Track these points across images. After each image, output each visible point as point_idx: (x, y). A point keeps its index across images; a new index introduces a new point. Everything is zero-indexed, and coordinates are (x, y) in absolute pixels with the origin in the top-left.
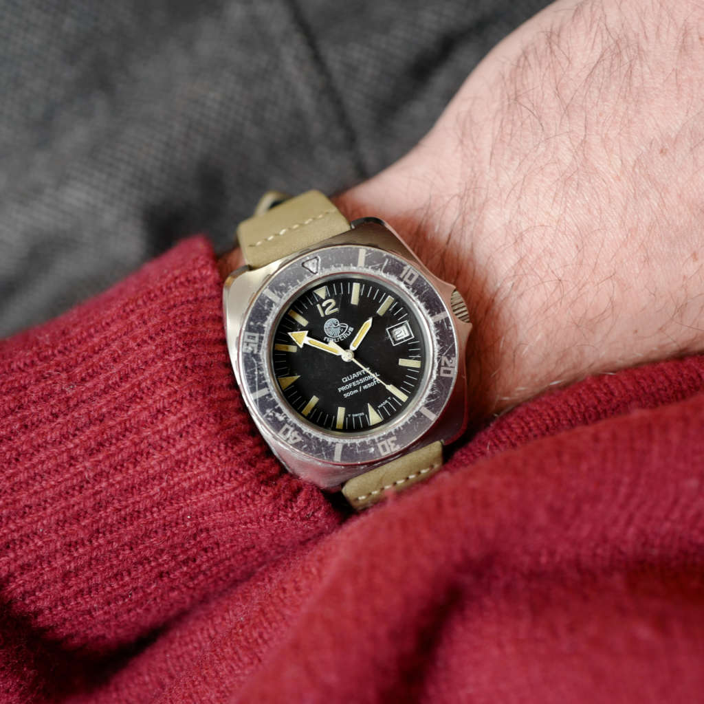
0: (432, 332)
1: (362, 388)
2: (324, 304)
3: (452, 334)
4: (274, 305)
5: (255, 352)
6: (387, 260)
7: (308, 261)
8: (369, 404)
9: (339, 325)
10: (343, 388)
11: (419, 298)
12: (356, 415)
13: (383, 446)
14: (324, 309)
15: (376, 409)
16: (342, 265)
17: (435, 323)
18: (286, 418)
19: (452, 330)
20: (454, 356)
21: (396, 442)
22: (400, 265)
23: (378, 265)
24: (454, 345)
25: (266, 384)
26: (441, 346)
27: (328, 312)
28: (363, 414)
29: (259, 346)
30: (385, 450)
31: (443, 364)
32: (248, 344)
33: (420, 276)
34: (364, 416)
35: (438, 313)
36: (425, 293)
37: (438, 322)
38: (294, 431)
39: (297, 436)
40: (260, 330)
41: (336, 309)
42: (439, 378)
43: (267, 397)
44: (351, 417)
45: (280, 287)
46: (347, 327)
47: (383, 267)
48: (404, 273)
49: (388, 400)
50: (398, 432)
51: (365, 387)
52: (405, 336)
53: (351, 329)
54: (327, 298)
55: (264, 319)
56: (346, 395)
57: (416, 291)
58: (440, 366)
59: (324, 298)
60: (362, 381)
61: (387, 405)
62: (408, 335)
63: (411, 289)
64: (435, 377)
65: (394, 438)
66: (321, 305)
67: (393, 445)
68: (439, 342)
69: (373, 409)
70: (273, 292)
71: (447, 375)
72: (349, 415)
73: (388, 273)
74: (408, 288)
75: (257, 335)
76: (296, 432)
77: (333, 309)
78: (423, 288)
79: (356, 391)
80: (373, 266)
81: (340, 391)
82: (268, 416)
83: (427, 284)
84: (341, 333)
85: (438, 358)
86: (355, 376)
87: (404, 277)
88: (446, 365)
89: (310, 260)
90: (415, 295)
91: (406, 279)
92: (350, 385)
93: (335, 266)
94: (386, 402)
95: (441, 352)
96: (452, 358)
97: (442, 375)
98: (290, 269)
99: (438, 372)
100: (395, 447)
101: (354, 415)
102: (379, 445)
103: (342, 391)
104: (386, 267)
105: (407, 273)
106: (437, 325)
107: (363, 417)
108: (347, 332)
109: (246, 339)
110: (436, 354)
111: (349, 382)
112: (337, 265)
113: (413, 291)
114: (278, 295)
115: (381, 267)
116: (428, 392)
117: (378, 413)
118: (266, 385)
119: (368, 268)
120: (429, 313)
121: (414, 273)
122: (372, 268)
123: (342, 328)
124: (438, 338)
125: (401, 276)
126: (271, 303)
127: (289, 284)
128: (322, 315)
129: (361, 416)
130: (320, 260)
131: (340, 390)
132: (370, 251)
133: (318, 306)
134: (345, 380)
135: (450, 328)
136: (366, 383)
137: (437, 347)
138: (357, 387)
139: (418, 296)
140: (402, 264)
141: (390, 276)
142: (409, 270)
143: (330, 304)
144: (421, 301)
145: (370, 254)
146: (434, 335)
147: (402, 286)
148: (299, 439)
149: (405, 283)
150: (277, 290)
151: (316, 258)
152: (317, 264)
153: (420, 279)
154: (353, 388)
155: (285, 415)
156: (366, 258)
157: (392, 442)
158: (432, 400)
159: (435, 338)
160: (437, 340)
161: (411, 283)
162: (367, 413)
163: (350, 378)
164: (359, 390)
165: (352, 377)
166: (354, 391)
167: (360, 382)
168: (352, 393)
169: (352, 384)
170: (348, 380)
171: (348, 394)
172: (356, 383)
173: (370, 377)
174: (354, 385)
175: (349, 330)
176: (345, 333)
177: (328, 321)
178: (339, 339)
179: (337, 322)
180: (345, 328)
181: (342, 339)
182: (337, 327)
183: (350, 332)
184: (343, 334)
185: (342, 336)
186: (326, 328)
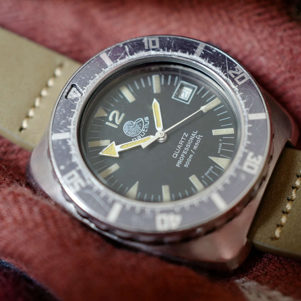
0: (204, 63)
1: (194, 150)
2: (111, 119)
3: (220, 53)
4: (68, 141)
5: (83, 184)
6: (126, 47)
7: (68, 93)
8: (209, 157)
9: (134, 123)
10: (180, 162)
11: (173, 51)
12: (208, 172)
13: (249, 167)
14: (113, 122)
15: (218, 156)
16: (96, 75)
17: (200, 57)
19: (217, 51)
20: (236, 65)
21: (256, 155)
22: (139, 42)
23: (123, 54)
24: (228, 58)
26: (219, 66)
27: (118, 121)
28: (212, 167)
29: (83, 178)
30: (252, 168)
31: (233, 76)
32: (72, 184)
33: (160, 38)
34: (214, 167)
35: (196, 49)
36: (174, 44)
37: (202, 54)
40: (73, 166)
41: (123, 115)
42: (240, 87)
44: (205, 176)
45: (62, 125)
46: (142, 120)
47: (128, 54)
48: (146, 44)
49: (221, 142)
50: (248, 147)
51: (195, 147)
52: (190, 93)
53: (147, 118)
54: (109, 113)
55: (70, 156)
57: (166, 49)
58: (233, 80)
59: (106, 115)
60: (188, 146)
61: (223, 146)
62: (191, 90)
63: (161, 50)
64: (237, 89)
65: (251, 154)
66: (109, 121)
67: (254, 160)
68: (215, 65)
69: (216, 158)
70: (60, 132)
71: (244, 81)
72: (203, 177)
73: (135, 53)
74: (158, 51)
75: (74, 172)
77: (120, 117)
78: (169, 43)
79: (191, 156)
80: (120, 57)
81: (178, 166)
83: (170, 38)
84: (141, 127)
85: (226, 75)
86: (179, 147)
87: (149, 47)
88: (236, 75)
89: (69, 91)
90: (168, 51)
91: (151, 47)
92: (182, 155)
93: (92, 79)
94: (220, 144)
95: (224, 70)
96: (236, 68)
97: (240, 83)
98: (59, 108)
99: (235, 83)
100: (258, 159)
101: (206, 174)
102: (245, 168)
103: (180, 165)
104: (130, 51)
105: (148, 43)
106: (202, 56)
107: (214, 169)
108: (145, 123)
109: (69, 182)
110: (221, 74)
111: (179, 155)
112: (92, 77)
113: (164, 50)
114: (66, 131)
115: (126, 54)
116: (242, 102)
117: (222, 157)
118: (114, 202)
119: (117, 62)
120: (190, 54)
121: (153, 39)
122: (120, 59)
123: (138, 123)
124: (212, 63)
125: (147, 48)
126: (65, 141)
127: (67, 117)
128: (116, 127)
129: (213, 170)
130: (77, 85)
131: (178, 165)
132: (109, 51)
133: (107, 123)
135: (214, 51)
136: (193, 145)
137: (218, 70)
138: (189, 153)
139: (171, 50)
140: (139, 41)
141: (138, 54)
142: (148, 41)
143: (114, 116)
144: (176, 51)
145: (110, 53)
146: (207, 64)
147: (153, 53)
149: (153, 49)
150: (62, 129)
151: (73, 86)
152: (78, 90)
153: (162, 39)
154: (187, 156)
156: (110, 57)
157: (252, 157)
158: (252, 105)
159: (210, 65)
160: (213, 65)
161: (157, 46)
162: (214, 164)
163: (178, 151)
164: (192, 154)
165: (179, 149)
166: (190, 157)
167: (188, 147)
168: (189, 160)
169: (183, 154)
170: (177, 154)
171: (188, 163)
172: (186, 151)
173: (192, 138)
174: (186, 153)
175: (145, 120)
176: (145, 125)
177: (124, 127)
178: (144, 132)
179: (132, 123)
180: (142, 121)
181: (146, 130)
182: (135, 126)
183: (147, 120)
184: (143, 127)
185: (144, 128)
186: (127, 133)
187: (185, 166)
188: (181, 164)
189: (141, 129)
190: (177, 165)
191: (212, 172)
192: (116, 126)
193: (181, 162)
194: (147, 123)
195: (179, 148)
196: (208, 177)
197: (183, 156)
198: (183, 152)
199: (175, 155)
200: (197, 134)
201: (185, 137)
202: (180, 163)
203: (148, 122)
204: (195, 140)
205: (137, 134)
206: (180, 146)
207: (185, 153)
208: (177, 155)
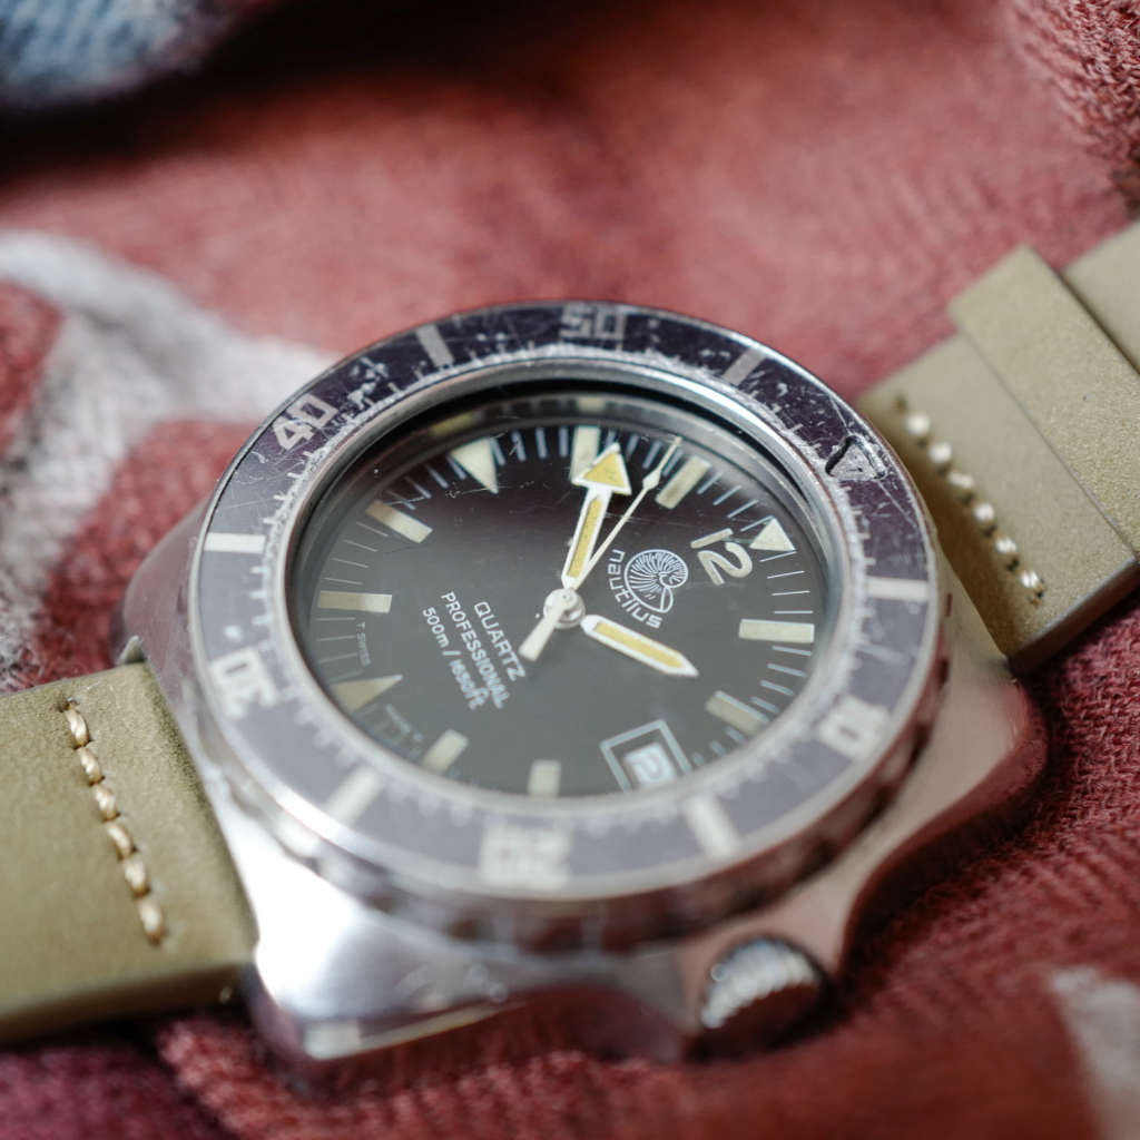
1: (454, 658)
2: (732, 547)
4: (717, 371)
8: (398, 678)
9: (667, 587)
10: (454, 606)
12: (363, 645)
14: (719, 547)
15: (383, 698)
18: (356, 411)
23: (881, 635)
25: (467, 359)
27: (708, 559)
28: (366, 662)
29: (583, 342)
32: (591, 314)
34: (360, 668)
38: (314, 429)
39: (295, 439)
41: (718, 580)
43: (423, 363)
44: (359, 631)
46: (661, 610)
49: (412, 734)
51: (457, 666)
53: (655, 622)
54: (755, 555)
56: (430, 613)
59: (754, 545)
60: (480, 656)
65: (269, 697)
66: (730, 539)
69: (381, 690)
70: (756, 370)
72: (363, 625)
75: (619, 335)
76: (309, 435)
77: (720, 570)
79: (444, 641)
80: (875, 622)
81: (447, 596)
82: (364, 368)
84: (640, 595)
86: (497, 635)
92: (466, 624)
94: (406, 730)
101: (362, 637)
102: (249, 656)
103: (446, 601)
107: (354, 663)
108: (645, 610)
111: (476, 622)
114: (749, 381)
115: (875, 642)
121: (862, 741)
122: (867, 619)
128: (695, 544)
129: (358, 659)
131: (451, 596)
133: (729, 532)
134: (483, 608)
136: (472, 667)
138: (457, 643)
143: (736, 561)
148: (287, 444)
150: (762, 378)
154: (453, 632)
155: (367, 407)
157: (257, 695)
162: (370, 674)
163: (488, 622)
164: (447, 649)
165: (490, 630)
166: (444, 636)
167: (477, 651)
168: (438, 629)
169: (468, 630)
170: (484, 616)
171: (434, 620)
172: (471, 641)
173: (491, 678)
174: (463, 636)
175: (653, 616)
176: (640, 605)
177: (679, 559)
178: (620, 591)
179: (675, 583)
180: (658, 607)
181: (623, 598)
182: (658, 582)
183: (647, 619)
184: (636, 598)
185: (631, 598)
186: (654, 554)
187: (432, 610)
188: (448, 606)
189: (636, 591)
190: (452, 594)
191: (355, 654)
192: (700, 545)
193: (453, 609)
194: (640, 614)
195: (493, 633)
196: (351, 637)
197: (463, 624)
198: (473, 632)
199: (483, 611)
200: (489, 700)
201: (512, 665)
202: (452, 605)
203: (641, 619)
204: (479, 681)
205: (630, 573)
206: (496, 639)
207: (468, 634)
208: (480, 614)
